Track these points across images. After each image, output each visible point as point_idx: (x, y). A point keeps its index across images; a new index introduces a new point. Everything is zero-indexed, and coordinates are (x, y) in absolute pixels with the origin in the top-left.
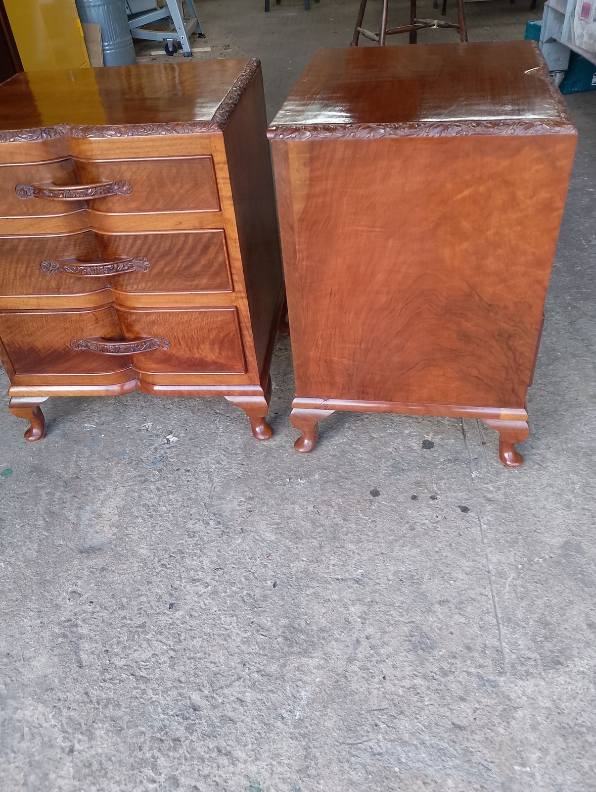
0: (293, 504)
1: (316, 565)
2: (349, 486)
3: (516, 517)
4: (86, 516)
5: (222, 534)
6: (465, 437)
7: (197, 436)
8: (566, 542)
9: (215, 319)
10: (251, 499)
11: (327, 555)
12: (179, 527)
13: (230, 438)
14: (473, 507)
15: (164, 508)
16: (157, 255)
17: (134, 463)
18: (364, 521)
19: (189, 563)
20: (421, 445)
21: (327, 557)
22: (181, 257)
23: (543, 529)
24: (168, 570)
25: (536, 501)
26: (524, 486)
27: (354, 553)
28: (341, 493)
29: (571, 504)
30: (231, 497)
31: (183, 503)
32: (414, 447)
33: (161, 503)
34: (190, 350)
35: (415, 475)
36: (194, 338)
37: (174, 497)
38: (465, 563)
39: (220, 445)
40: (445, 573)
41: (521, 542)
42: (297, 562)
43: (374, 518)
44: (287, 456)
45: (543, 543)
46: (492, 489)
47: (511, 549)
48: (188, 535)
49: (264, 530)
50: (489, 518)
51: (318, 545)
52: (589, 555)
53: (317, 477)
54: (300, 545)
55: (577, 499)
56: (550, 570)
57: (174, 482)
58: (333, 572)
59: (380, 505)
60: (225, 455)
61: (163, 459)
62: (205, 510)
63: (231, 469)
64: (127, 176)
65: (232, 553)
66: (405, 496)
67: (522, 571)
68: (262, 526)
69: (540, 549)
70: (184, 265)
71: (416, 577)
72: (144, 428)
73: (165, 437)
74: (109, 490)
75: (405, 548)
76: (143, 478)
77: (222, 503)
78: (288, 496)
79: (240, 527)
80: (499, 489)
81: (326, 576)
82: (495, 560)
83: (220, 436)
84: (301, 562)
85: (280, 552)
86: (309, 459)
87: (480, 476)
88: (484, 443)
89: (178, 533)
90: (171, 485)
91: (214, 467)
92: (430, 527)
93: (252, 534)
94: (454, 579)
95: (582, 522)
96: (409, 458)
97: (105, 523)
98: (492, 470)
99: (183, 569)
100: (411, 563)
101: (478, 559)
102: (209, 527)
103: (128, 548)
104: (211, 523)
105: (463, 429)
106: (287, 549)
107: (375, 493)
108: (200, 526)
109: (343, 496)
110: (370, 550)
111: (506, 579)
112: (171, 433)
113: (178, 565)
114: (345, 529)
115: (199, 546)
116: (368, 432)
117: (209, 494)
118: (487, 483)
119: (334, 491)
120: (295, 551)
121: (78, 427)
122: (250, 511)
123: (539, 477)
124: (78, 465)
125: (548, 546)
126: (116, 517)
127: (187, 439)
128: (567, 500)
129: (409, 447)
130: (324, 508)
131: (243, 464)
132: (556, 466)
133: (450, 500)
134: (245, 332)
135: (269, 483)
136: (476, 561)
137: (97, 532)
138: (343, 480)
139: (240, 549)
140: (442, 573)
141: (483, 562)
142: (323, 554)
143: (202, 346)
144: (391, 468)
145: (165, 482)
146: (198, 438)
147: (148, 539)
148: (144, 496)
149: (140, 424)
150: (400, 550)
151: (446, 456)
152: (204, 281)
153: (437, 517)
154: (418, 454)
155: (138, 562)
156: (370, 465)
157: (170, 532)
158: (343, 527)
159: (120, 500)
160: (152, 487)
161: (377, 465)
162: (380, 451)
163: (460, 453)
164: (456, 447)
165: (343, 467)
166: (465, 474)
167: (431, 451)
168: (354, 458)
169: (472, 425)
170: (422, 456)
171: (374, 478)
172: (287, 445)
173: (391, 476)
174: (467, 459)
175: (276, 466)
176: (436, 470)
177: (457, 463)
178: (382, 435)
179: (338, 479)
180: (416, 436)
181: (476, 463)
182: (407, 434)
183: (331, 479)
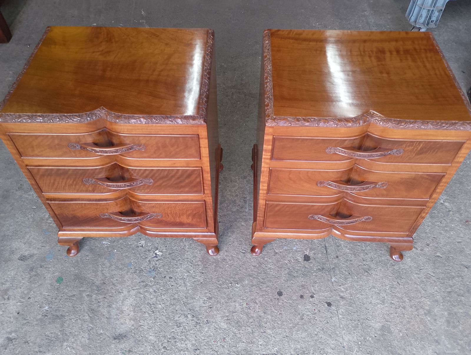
0: (235, 302)
1: (251, 345)
2: (265, 289)
3: (357, 310)
4: (114, 312)
5: (196, 324)
6: (327, 252)
7: (173, 251)
8: (383, 326)
9: (191, 206)
10: (210, 298)
11: (257, 338)
12: (171, 320)
13: (193, 253)
14: (333, 302)
15: (160, 306)
16: (158, 178)
17: (138, 272)
18: (275, 314)
19: (179, 345)
20: (303, 258)
21: (257, 340)
22: (173, 179)
23: (371, 317)
24: (168, 351)
25: (366, 298)
26: (360, 287)
27: (271, 336)
28: (261, 294)
29: (385, 300)
30: (198, 297)
31: (171, 302)
32: (299, 259)
33: (158, 302)
34: (174, 218)
35: (301, 280)
36: (177, 214)
37: (165, 297)
38: (331, 341)
39: (188, 258)
40: (321, 349)
41: (360, 326)
42: (241, 344)
43: (280, 311)
44: (228, 267)
45: (371, 327)
46: (343, 290)
47: (355, 332)
48: (177, 325)
49: (220, 321)
50: (343, 310)
51: (251, 331)
52: (394, 334)
53: (246, 282)
54: (241, 332)
55: (388, 296)
56: (375, 345)
57: (164, 286)
58: (261, 350)
59: (283, 302)
60: (191, 266)
61: (155, 269)
62: (184, 307)
63: (196, 276)
64: (143, 142)
65: (203, 338)
66: (297, 296)
67: (361, 346)
68: (219, 318)
69: (370, 331)
70: (175, 182)
71: (306, 352)
72: (140, 245)
73: (154, 252)
74: (125, 292)
75: (299, 332)
76: (144, 283)
77: (194, 301)
78: (231, 296)
79: (206, 319)
80: (347, 290)
81: (257, 353)
82: (346, 339)
83: (187, 252)
84: (243, 344)
85: (231, 337)
86: (241, 269)
87: (337, 281)
88: (337, 257)
89: (171, 324)
90: (162, 288)
91: (186, 275)
92: (312, 317)
93: (213, 324)
94: (326, 353)
95: (390, 312)
96: (297, 268)
97: (126, 317)
98: (343, 276)
99: (177, 350)
100: (303, 343)
101: (338, 338)
102: (188, 319)
103: (142, 335)
104: (189, 316)
105: (325, 246)
106: (234, 335)
107: (280, 294)
108: (182, 319)
109: (262, 296)
110: (280, 334)
111: (353, 352)
112: (157, 249)
113: (173, 347)
114: (265, 320)
115: (184, 333)
116: (273, 249)
117: (185, 295)
118: (340, 286)
119: (257, 292)
120: (239, 336)
121: (99, 244)
122: (211, 308)
123: (368, 280)
124: (103, 274)
125: (374, 329)
126: (132, 313)
127: (168, 253)
128: (382, 297)
129: (297, 260)
130: (252, 305)
131: (203, 273)
132: (376, 273)
133: (321, 298)
134: (208, 211)
135: (219, 286)
136: (337, 340)
137: (122, 324)
138: (262, 284)
139: (208, 334)
140: (319, 349)
141: (341, 341)
142: (254, 338)
143: (182, 217)
144: (288, 276)
145: (158, 286)
146: (174, 253)
147: (153, 329)
148: (147, 297)
149: (138, 242)
150: (296, 334)
151: (317, 266)
152: (187, 189)
153: (315, 310)
154: (302, 265)
155: (150, 346)
156: (276, 273)
157: (165, 324)
158: (264, 318)
159: (133, 300)
160: (151, 290)
161: (280, 273)
162: (281, 262)
163: (325, 264)
164: (323, 260)
165: (261, 275)
166: (328, 279)
167: (309, 263)
168: (266, 268)
169: (330, 244)
170: (304, 267)
171: (279, 283)
172: (227, 258)
173: (288, 281)
174: (329, 268)
175: (222, 274)
176: (312, 276)
177: (323, 271)
178: (281, 251)
179: (258, 283)
180: (300, 251)
181: (334, 271)
182: (295, 250)
183: (255, 283)
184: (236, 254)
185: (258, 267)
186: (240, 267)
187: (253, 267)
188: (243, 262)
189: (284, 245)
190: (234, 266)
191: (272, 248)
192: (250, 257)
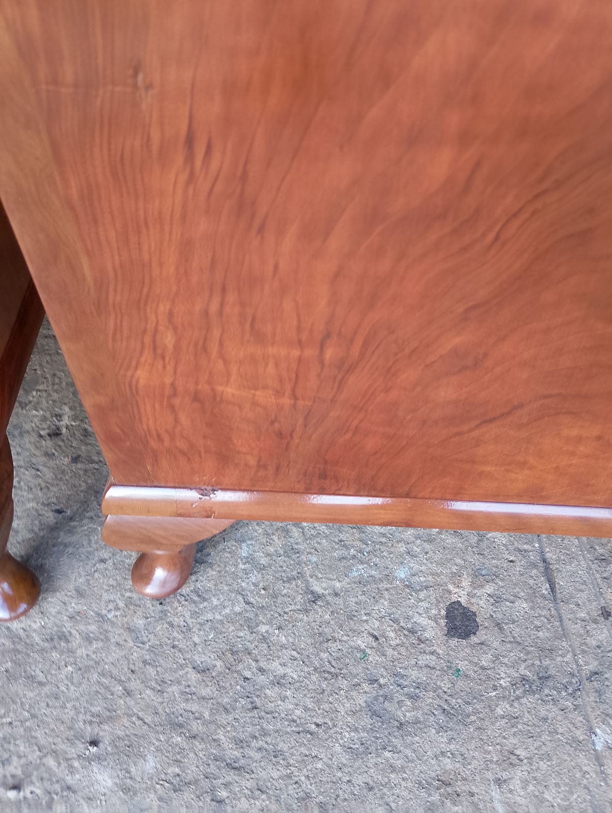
6: (552, 589)
20: (443, 622)
32: (424, 630)
44: (70, 678)
53: (150, 764)
86: (134, 685)
96: (414, 674)
105: (544, 561)
116: (301, 575)
129: (412, 631)
138: (231, 776)
144: (366, 721)
151: (514, 665)
154: (438, 656)
156: (306, 709)
161: (326, 706)
162: (333, 646)
163: (551, 650)
164: (538, 628)
165: (230, 718)
166: (575, 740)
167: (473, 646)
168: (261, 679)
169: (565, 548)
170: (449, 668)
171: (319, 766)
172: (75, 631)
173: (367, 752)
174: (572, 675)
175: (34, 716)
176: (493, 724)
177: (546, 691)
178: (338, 585)
179: (213, 769)
180: (427, 588)
181: (599, 693)
182: (402, 581)
183: (192, 771)
184: (121, 604)
185: (220, 674)
186: (133, 677)
187: (193, 676)
188: (151, 650)
189: (354, 557)
190: (102, 674)
191: (294, 573)
192: (190, 621)
